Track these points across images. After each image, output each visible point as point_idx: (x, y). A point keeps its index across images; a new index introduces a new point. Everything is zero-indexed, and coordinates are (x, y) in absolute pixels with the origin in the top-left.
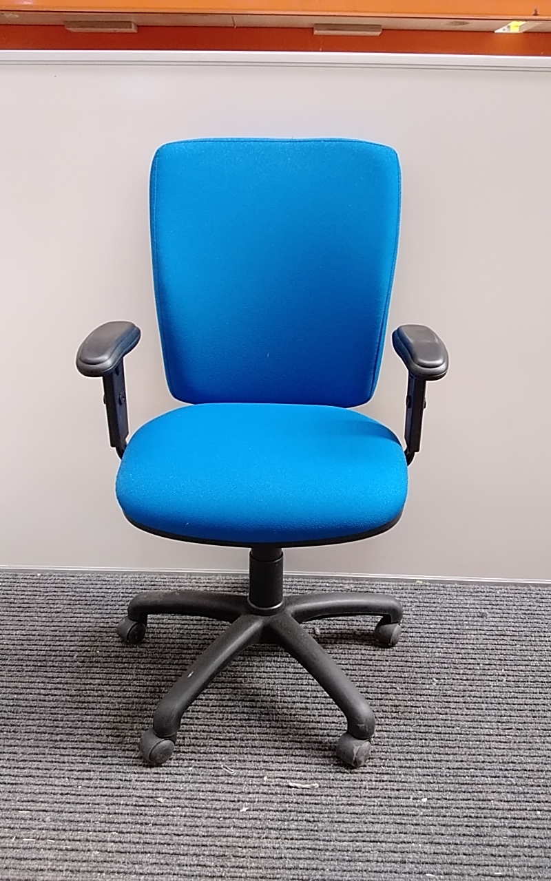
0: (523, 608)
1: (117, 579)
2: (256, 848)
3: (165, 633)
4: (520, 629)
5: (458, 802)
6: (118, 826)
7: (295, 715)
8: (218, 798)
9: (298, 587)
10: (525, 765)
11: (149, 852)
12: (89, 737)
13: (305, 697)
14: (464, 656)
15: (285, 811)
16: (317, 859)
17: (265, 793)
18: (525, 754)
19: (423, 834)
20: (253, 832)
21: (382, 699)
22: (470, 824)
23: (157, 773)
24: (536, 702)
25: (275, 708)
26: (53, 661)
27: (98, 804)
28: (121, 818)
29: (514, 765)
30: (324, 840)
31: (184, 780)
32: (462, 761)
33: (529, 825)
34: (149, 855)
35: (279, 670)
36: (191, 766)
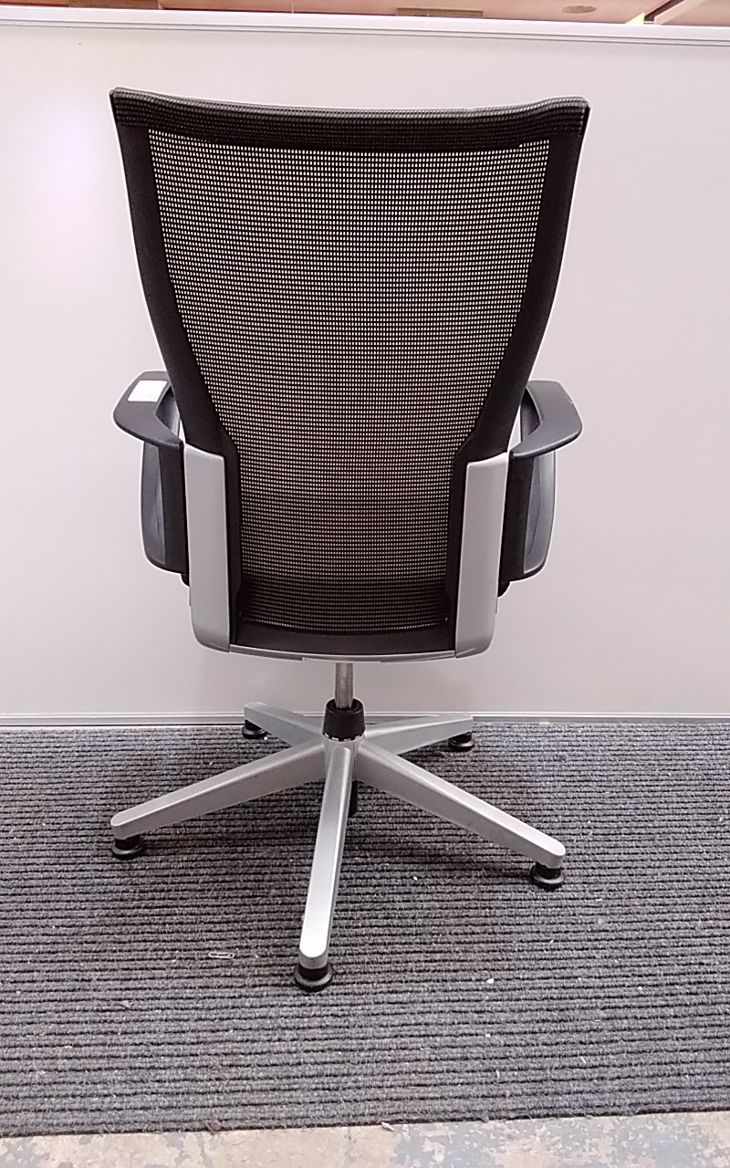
0: (611, 748)
2: (265, 1053)
4: (609, 773)
5: (534, 981)
6: (72, 1037)
8: (212, 995)
10: (621, 933)
11: (117, 1068)
12: (30, 929)
15: (304, 1005)
16: (349, 1062)
17: (276, 985)
18: (620, 920)
19: (489, 1023)
20: (260, 1035)
22: (551, 1007)
23: (127, 969)
24: (632, 857)
27: (45, 1012)
28: (77, 1028)
29: (606, 933)
30: (357, 1038)
31: (165, 975)
32: (538, 932)
33: (629, 1004)
34: (116, 1071)
36: (174, 958)
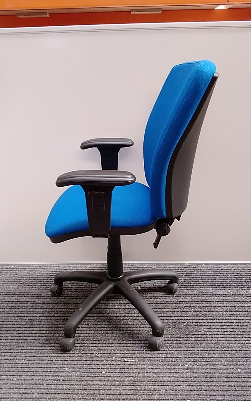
0: (234, 274)
1: (49, 268)
2: (109, 390)
3: (70, 292)
4: (232, 284)
5: (202, 366)
6: (46, 381)
7: (128, 328)
8: (92, 367)
9: (131, 268)
10: (233, 348)
11: (60, 393)
12: (34, 341)
13: (133, 319)
14: (206, 298)
15: (123, 372)
16: (137, 394)
17: (114, 365)
18: (233, 343)
19: (186, 381)
20: (108, 383)
21: (168, 319)
22: (207, 376)
23: (65, 357)
24: (239, 318)
25: (119, 325)
26: (18, 306)
27: (38, 372)
28: (48, 378)
29: (228, 348)
30: (140, 386)
31: (77, 359)
32: (204, 347)
33: (235, 376)
34: (60, 394)
35: (121, 307)
36: (80, 353)
